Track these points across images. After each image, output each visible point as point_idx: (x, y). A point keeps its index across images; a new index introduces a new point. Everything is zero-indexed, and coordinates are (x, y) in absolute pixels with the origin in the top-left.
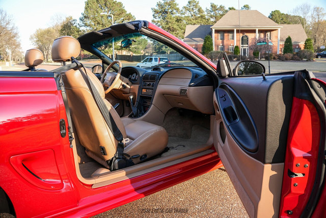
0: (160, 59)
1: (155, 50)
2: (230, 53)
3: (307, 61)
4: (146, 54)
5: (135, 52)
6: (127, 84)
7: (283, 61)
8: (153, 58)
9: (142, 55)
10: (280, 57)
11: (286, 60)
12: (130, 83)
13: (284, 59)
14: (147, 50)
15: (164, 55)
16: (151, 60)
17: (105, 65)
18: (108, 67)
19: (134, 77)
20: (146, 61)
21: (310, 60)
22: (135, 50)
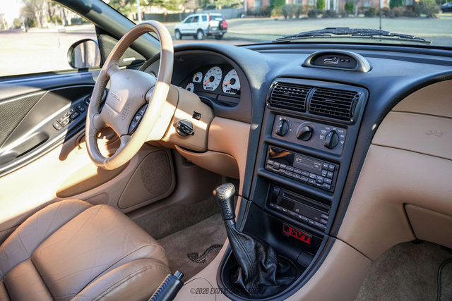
0: (211, 18)
1: (200, 4)
2: (311, 7)
3: (427, 17)
4: (187, 11)
5: (170, 8)
6: (196, 115)
7: (391, 17)
8: (200, 15)
9: (181, 12)
10: (385, 11)
11: (397, 15)
12: (205, 110)
13: (393, 14)
14: (188, 5)
15: (213, 11)
16: (197, 18)
17: (106, 38)
18: (117, 44)
19: (213, 79)
20: (188, 21)
21: (431, 16)
22: (169, 5)
